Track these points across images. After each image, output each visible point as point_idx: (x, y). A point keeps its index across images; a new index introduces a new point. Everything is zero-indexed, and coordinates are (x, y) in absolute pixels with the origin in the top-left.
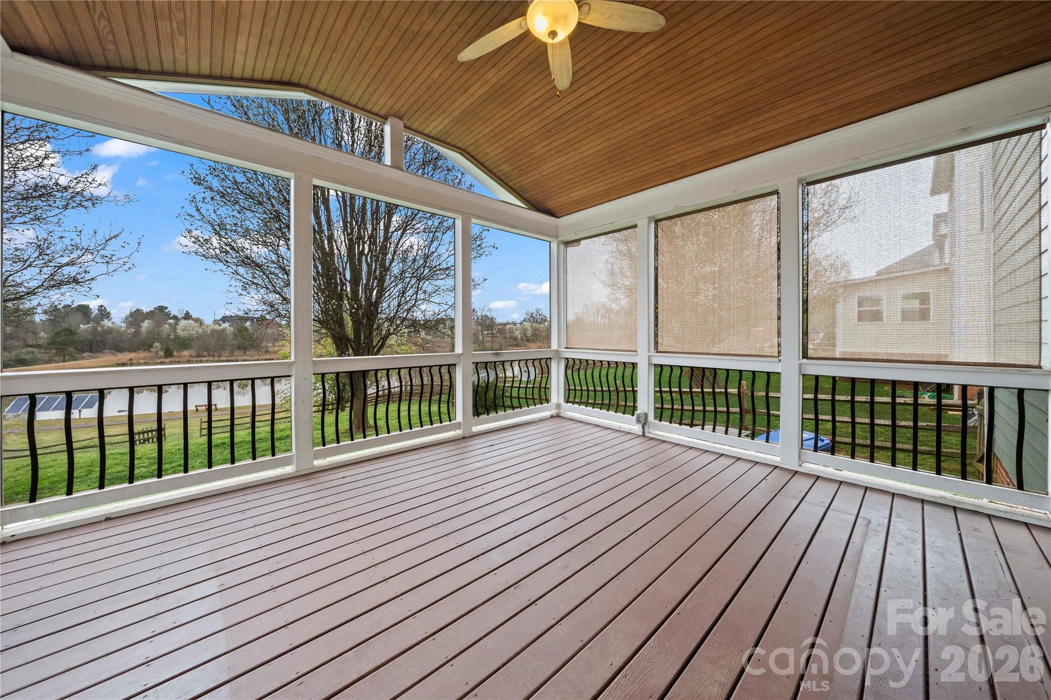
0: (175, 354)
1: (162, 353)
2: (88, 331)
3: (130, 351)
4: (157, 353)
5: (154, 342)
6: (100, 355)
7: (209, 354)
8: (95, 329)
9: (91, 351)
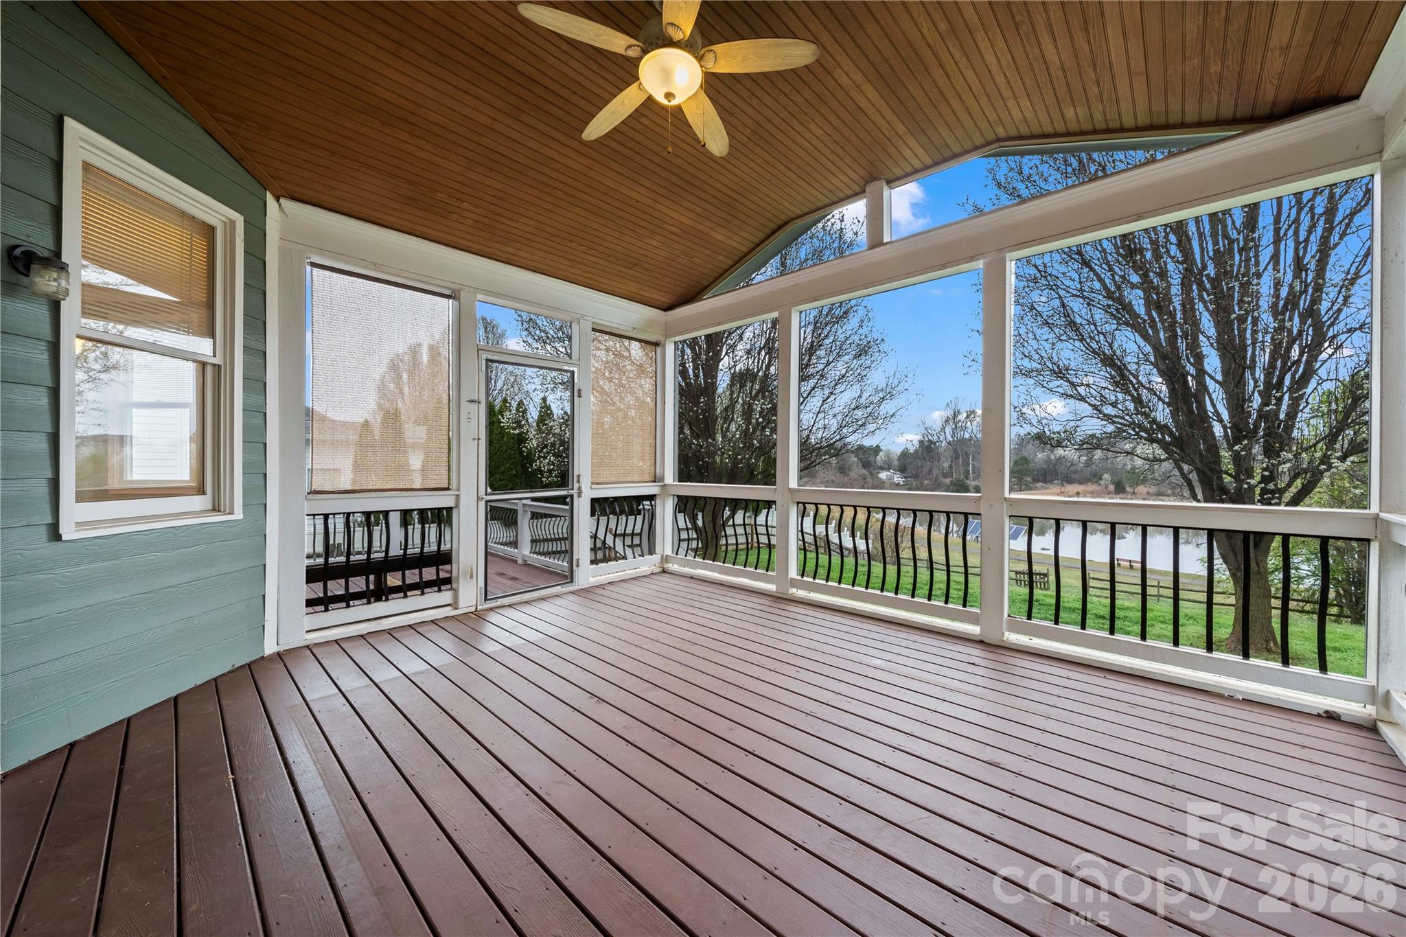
0: (1128, 489)
1: (1112, 487)
2: (1043, 460)
3: (1080, 483)
4: (1106, 487)
5: (1103, 474)
6: (1051, 486)
7: (1174, 493)
8: (1048, 457)
9: (1045, 482)
